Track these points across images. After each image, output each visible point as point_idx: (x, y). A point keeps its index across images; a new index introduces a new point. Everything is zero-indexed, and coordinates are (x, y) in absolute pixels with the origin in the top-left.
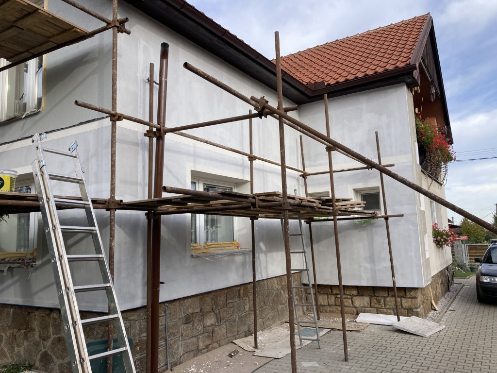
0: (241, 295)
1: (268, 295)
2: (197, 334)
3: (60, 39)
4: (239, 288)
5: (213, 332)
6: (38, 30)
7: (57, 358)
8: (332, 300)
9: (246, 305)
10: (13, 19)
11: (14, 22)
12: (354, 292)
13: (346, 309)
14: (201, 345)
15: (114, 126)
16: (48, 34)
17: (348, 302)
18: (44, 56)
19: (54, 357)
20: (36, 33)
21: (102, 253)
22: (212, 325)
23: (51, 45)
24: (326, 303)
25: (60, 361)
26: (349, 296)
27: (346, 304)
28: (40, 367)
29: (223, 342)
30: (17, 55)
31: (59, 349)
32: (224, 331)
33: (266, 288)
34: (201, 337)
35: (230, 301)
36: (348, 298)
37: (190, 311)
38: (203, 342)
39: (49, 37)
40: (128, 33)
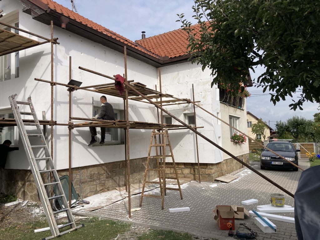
0: (121, 167)
1: (137, 167)
2: (96, 184)
3: (27, 45)
4: (119, 163)
5: (104, 184)
6: (16, 42)
7: (30, 192)
8: (172, 171)
9: (123, 171)
10: (4, 38)
11: (5, 39)
12: (183, 166)
13: (179, 175)
14: (98, 189)
15: (52, 88)
16: (21, 43)
17: (179, 172)
18: (20, 52)
19: (28, 192)
20: (15, 43)
21: (46, 145)
22: (104, 180)
23: (23, 47)
24: (169, 172)
25: (31, 194)
26: (180, 169)
27: (179, 173)
28: (21, 198)
29: (110, 189)
30: (6, 50)
31: (30, 189)
32: (111, 184)
33: (136, 164)
34: (98, 185)
35: (114, 169)
36: (180, 170)
37: (92, 173)
38: (99, 188)
39: (21, 44)
40: (59, 44)
